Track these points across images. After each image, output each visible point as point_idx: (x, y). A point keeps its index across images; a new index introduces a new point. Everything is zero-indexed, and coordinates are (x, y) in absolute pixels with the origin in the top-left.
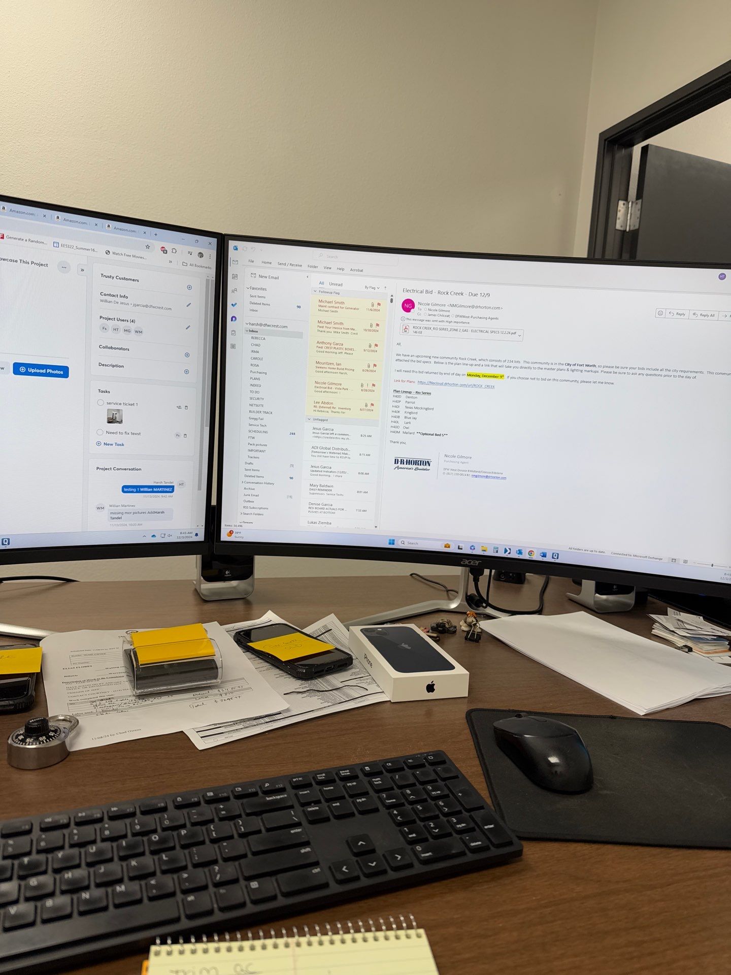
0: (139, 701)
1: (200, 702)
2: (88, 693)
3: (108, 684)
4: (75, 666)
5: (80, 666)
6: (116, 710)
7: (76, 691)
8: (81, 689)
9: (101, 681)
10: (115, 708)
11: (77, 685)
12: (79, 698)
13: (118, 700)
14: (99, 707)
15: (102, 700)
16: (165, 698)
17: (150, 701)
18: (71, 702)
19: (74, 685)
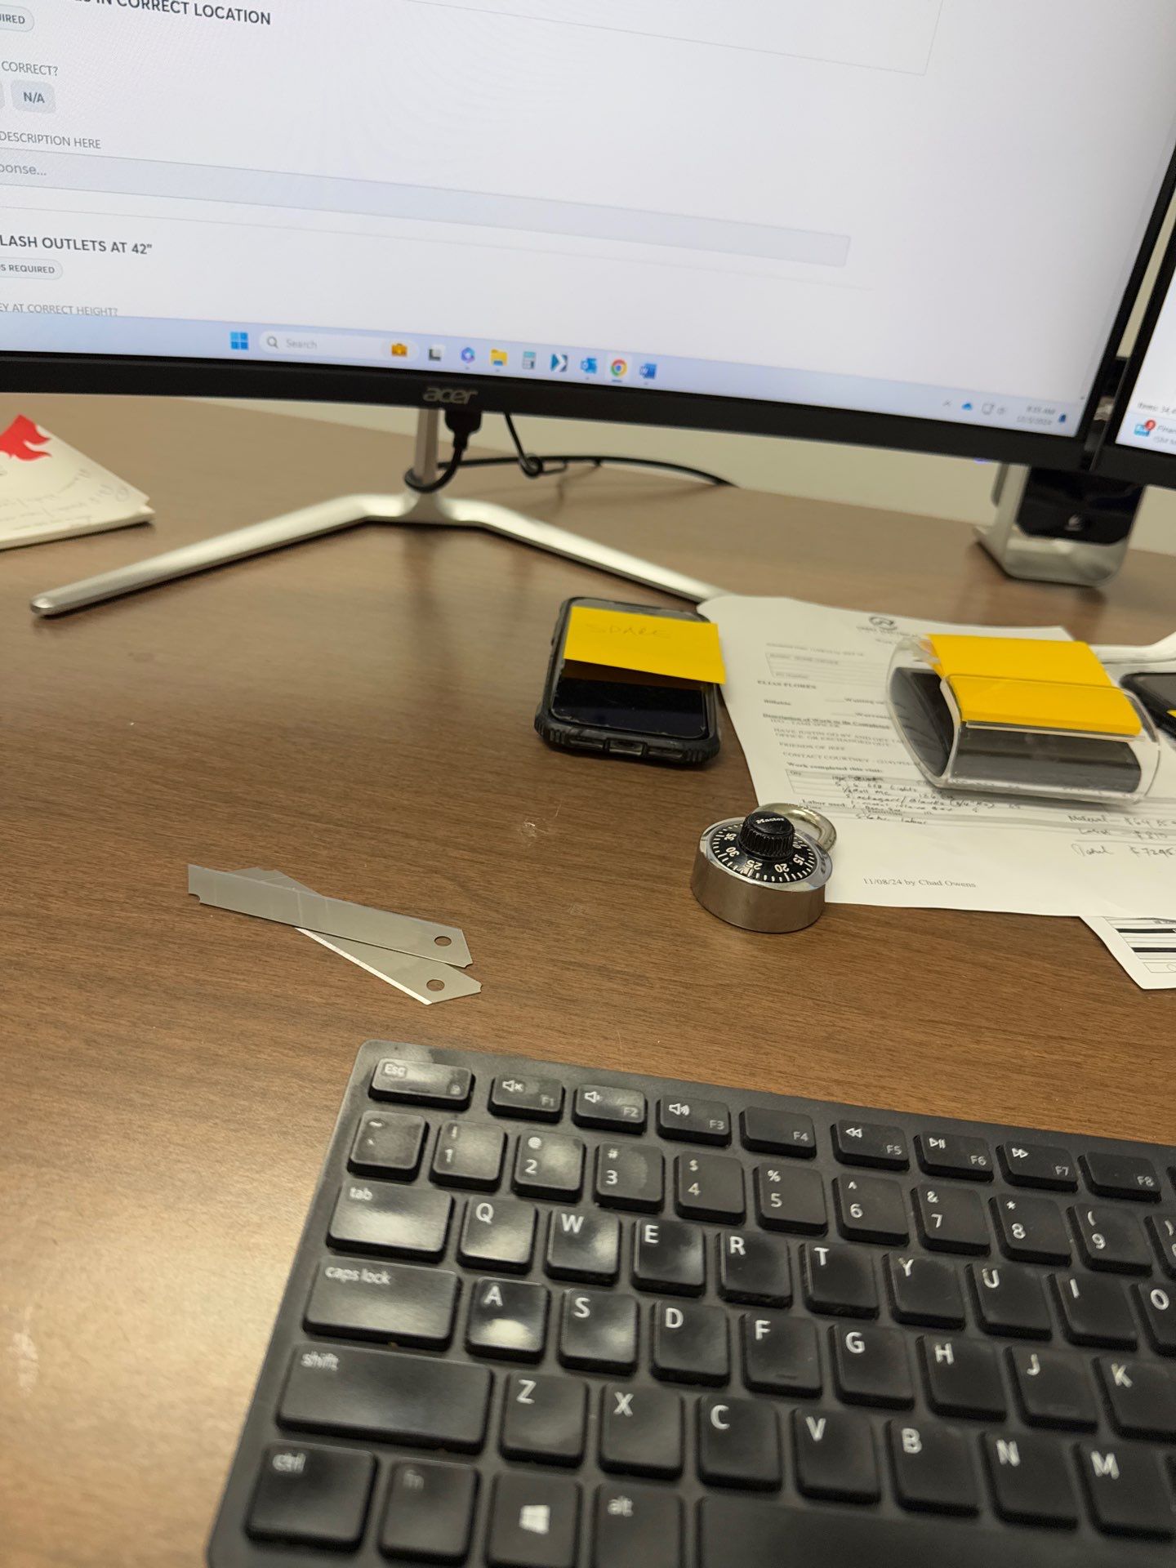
0: (942, 801)
1: (1095, 840)
2: (822, 752)
3: (863, 740)
4: (783, 680)
5: (793, 681)
6: (897, 813)
7: (795, 741)
8: (805, 741)
9: (843, 729)
10: (894, 805)
11: (797, 727)
12: (809, 762)
13: (896, 786)
14: (856, 795)
15: (858, 778)
16: (1002, 809)
17: (970, 808)
18: (791, 767)
19: (787, 725)
